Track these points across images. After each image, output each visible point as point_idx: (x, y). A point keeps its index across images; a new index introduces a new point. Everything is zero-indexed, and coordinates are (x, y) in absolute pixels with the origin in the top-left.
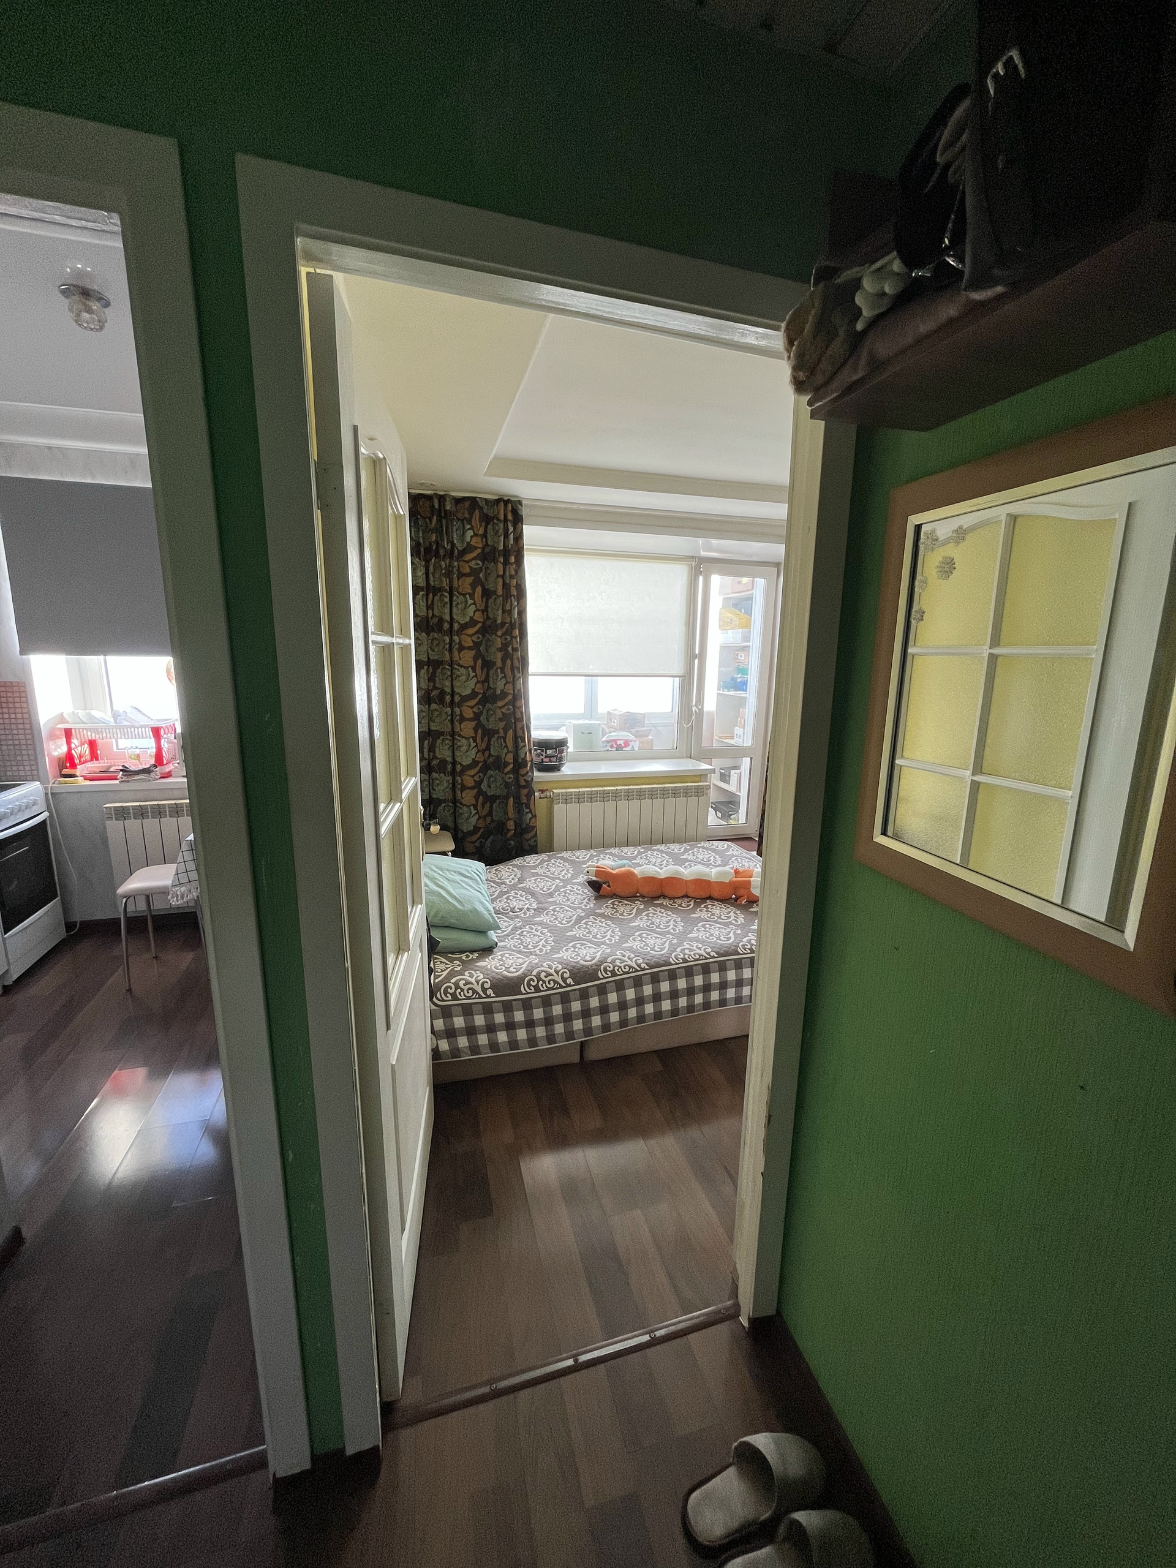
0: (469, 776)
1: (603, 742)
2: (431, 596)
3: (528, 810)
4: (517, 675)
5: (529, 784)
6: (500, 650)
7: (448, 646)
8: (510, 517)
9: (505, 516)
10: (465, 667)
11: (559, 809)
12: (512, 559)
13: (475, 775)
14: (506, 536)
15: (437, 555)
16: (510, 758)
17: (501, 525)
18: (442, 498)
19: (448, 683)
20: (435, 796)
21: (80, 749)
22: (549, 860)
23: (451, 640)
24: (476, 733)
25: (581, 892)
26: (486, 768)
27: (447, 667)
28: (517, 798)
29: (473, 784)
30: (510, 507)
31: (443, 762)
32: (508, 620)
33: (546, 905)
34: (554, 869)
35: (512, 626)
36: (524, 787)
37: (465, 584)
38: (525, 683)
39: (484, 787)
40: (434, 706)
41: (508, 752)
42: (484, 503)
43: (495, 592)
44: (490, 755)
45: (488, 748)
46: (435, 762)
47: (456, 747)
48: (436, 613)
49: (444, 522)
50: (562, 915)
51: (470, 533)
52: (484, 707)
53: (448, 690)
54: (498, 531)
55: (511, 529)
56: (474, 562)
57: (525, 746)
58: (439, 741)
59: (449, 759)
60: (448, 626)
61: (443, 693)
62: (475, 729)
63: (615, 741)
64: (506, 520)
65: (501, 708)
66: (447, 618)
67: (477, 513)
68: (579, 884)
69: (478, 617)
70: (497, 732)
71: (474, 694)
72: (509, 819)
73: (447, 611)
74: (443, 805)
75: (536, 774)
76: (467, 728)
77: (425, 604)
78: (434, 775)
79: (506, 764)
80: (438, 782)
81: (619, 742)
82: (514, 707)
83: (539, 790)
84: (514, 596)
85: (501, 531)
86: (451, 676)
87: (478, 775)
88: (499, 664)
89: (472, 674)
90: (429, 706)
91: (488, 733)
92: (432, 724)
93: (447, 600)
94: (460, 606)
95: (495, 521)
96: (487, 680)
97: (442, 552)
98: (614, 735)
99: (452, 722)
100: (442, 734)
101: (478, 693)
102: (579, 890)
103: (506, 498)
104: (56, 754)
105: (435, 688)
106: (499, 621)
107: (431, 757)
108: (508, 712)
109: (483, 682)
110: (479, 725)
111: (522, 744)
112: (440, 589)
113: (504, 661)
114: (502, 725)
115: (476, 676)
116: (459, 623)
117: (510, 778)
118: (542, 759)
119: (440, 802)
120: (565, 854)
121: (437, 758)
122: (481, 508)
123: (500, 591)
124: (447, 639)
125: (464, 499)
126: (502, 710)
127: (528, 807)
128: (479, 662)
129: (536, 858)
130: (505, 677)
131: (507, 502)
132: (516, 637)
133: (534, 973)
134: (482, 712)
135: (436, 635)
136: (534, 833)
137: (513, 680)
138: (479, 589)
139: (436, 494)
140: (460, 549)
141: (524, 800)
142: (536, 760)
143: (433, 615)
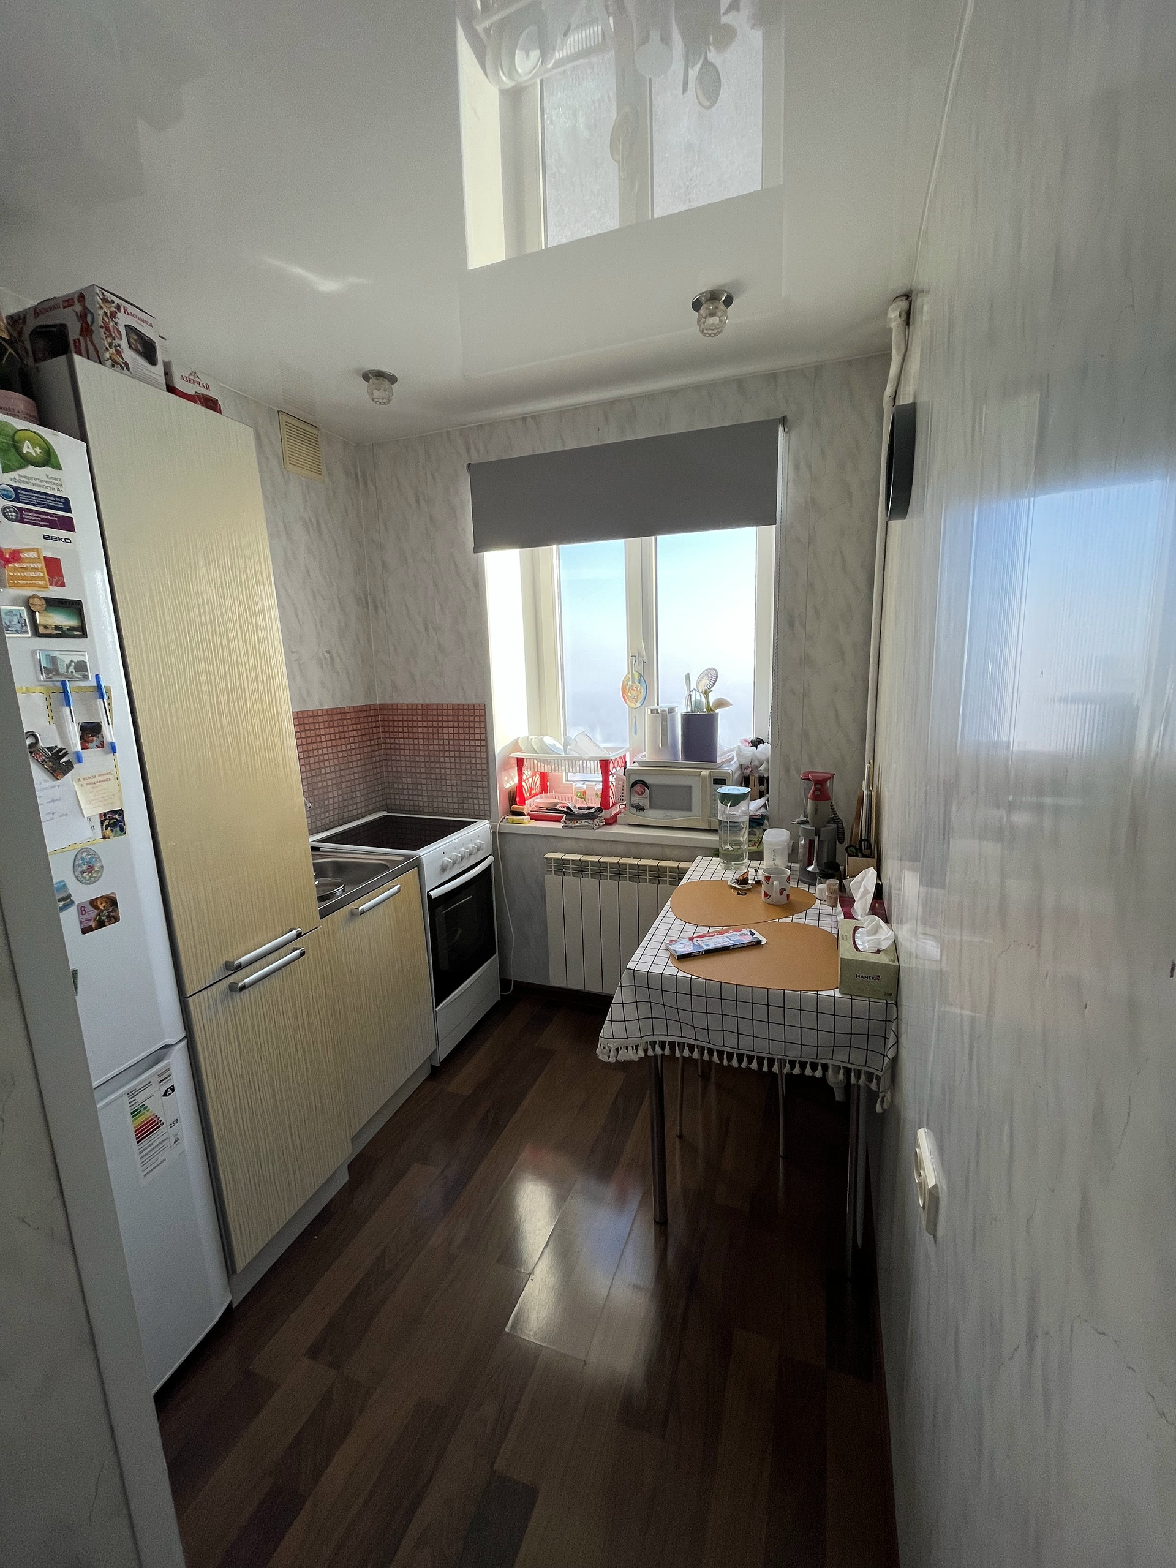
21: (531, 781)
104: (508, 786)
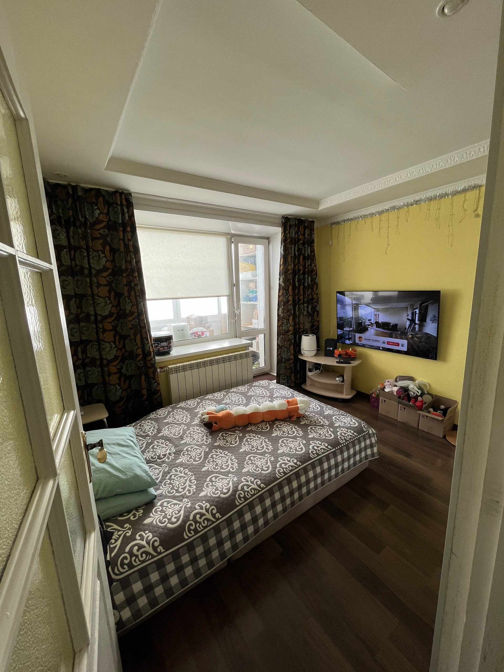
0: (114, 366)
1: (190, 334)
2: (73, 252)
3: (155, 381)
4: (139, 300)
5: (153, 366)
6: (126, 285)
7: (89, 284)
8: (124, 203)
9: (121, 202)
10: (103, 297)
11: (173, 377)
12: (129, 229)
13: (117, 365)
14: (123, 214)
15: (75, 226)
16: (140, 351)
17: (119, 207)
18: (75, 188)
19: (91, 309)
20: (90, 382)
22: (173, 411)
23: (91, 280)
24: (115, 339)
25: (200, 432)
26: (123, 359)
27: (90, 298)
28: (147, 375)
29: (117, 371)
30: (124, 197)
31: (94, 359)
32: (130, 267)
33: (181, 447)
34: (178, 417)
35: (133, 271)
36: (150, 368)
37: (98, 244)
38: (145, 305)
39: (124, 371)
40: (82, 324)
41: (138, 348)
42: (106, 193)
43: (119, 250)
44: (126, 351)
45: (124, 346)
46: (87, 360)
47: (101, 349)
48: (78, 263)
49: (78, 204)
50: (194, 454)
51: (97, 212)
52: (118, 321)
53: (92, 313)
54: (117, 211)
55: (126, 210)
56: (102, 230)
57: (148, 343)
58: (88, 347)
59: (98, 357)
60: (88, 272)
61: (88, 315)
62: (115, 336)
63: (196, 333)
64: (122, 205)
65: (130, 321)
66: (87, 266)
67: (101, 199)
68: (197, 425)
69: (109, 265)
70: (129, 336)
71: (111, 314)
72: (143, 389)
73: (86, 261)
74: (96, 387)
75: (157, 358)
76: (109, 336)
77: (69, 257)
78: (88, 368)
79: (138, 356)
80: (91, 373)
81: (199, 333)
82: (139, 319)
83: (160, 368)
84: (132, 252)
85: (119, 211)
86: (94, 303)
87: (119, 365)
88: (126, 294)
89: (108, 302)
90: (79, 324)
91: (123, 338)
92: (82, 335)
93: (85, 254)
94: (95, 258)
95: (114, 205)
96: (119, 304)
97: (78, 223)
98: (195, 330)
99: (97, 333)
100: (91, 341)
101: (114, 314)
102: (198, 430)
103: (121, 191)
105: (82, 312)
106: (124, 268)
107: (84, 357)
108: (135, 323)
109: (116, 306)
110: (117, 333)
111: (147, 342)
112: (80, 248)
113: (129, 292)
114: (132, 331)
115: (111, 303)
116: (95, 269)
117: (141, 364)
118: (159, 349)
119: (93, 385)
120: (182, 404)
121: (88, 357)
122: (104, 197)
123: (122, 249)
124: (88, 280)
125: (91, 189)
126: (131, 322)
127: (154, 378)
128: (113, 293)
129: (164, 411)
130: (131, 302)
131: (121, 193)
132: (136, 277)
133: (191, 518)
134: (117, 325)
135: (79, 278)
136: (159, 393)
137: (137, 303)
138: (108, 248)
139: (69, 184)
140: (92, 222)
141: (151, 375)
142: (156, 350)
143: (76, 265)
